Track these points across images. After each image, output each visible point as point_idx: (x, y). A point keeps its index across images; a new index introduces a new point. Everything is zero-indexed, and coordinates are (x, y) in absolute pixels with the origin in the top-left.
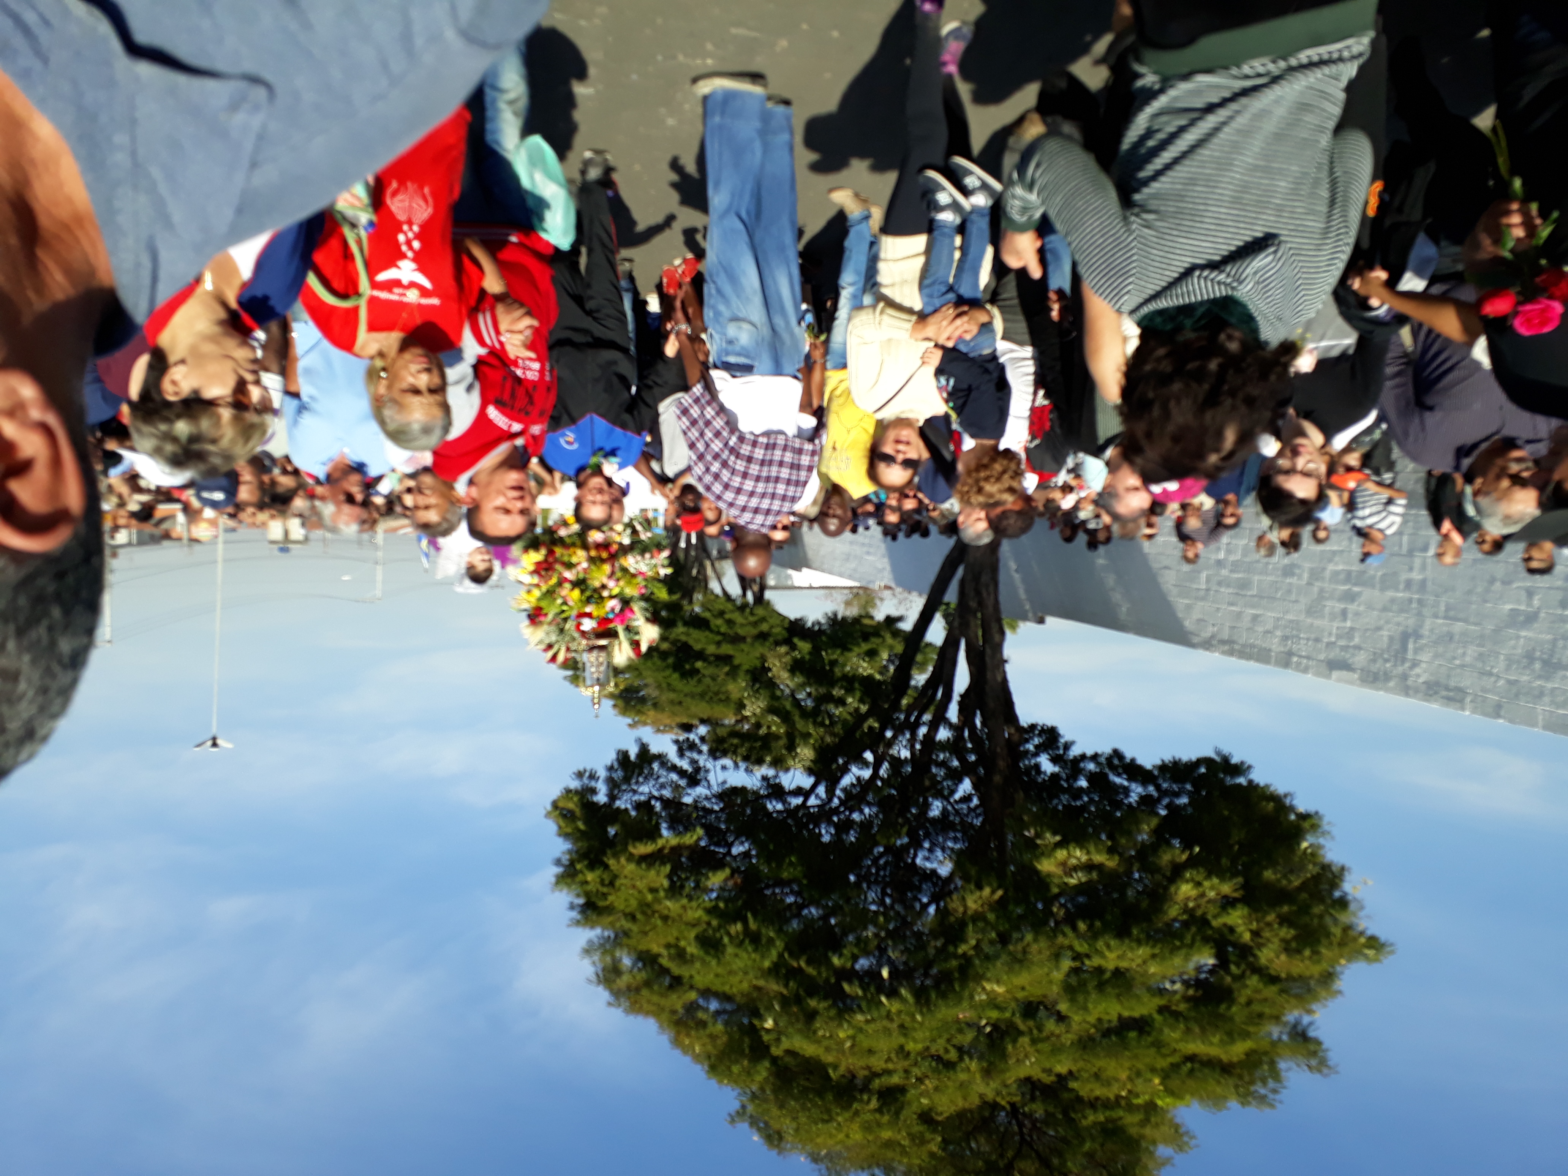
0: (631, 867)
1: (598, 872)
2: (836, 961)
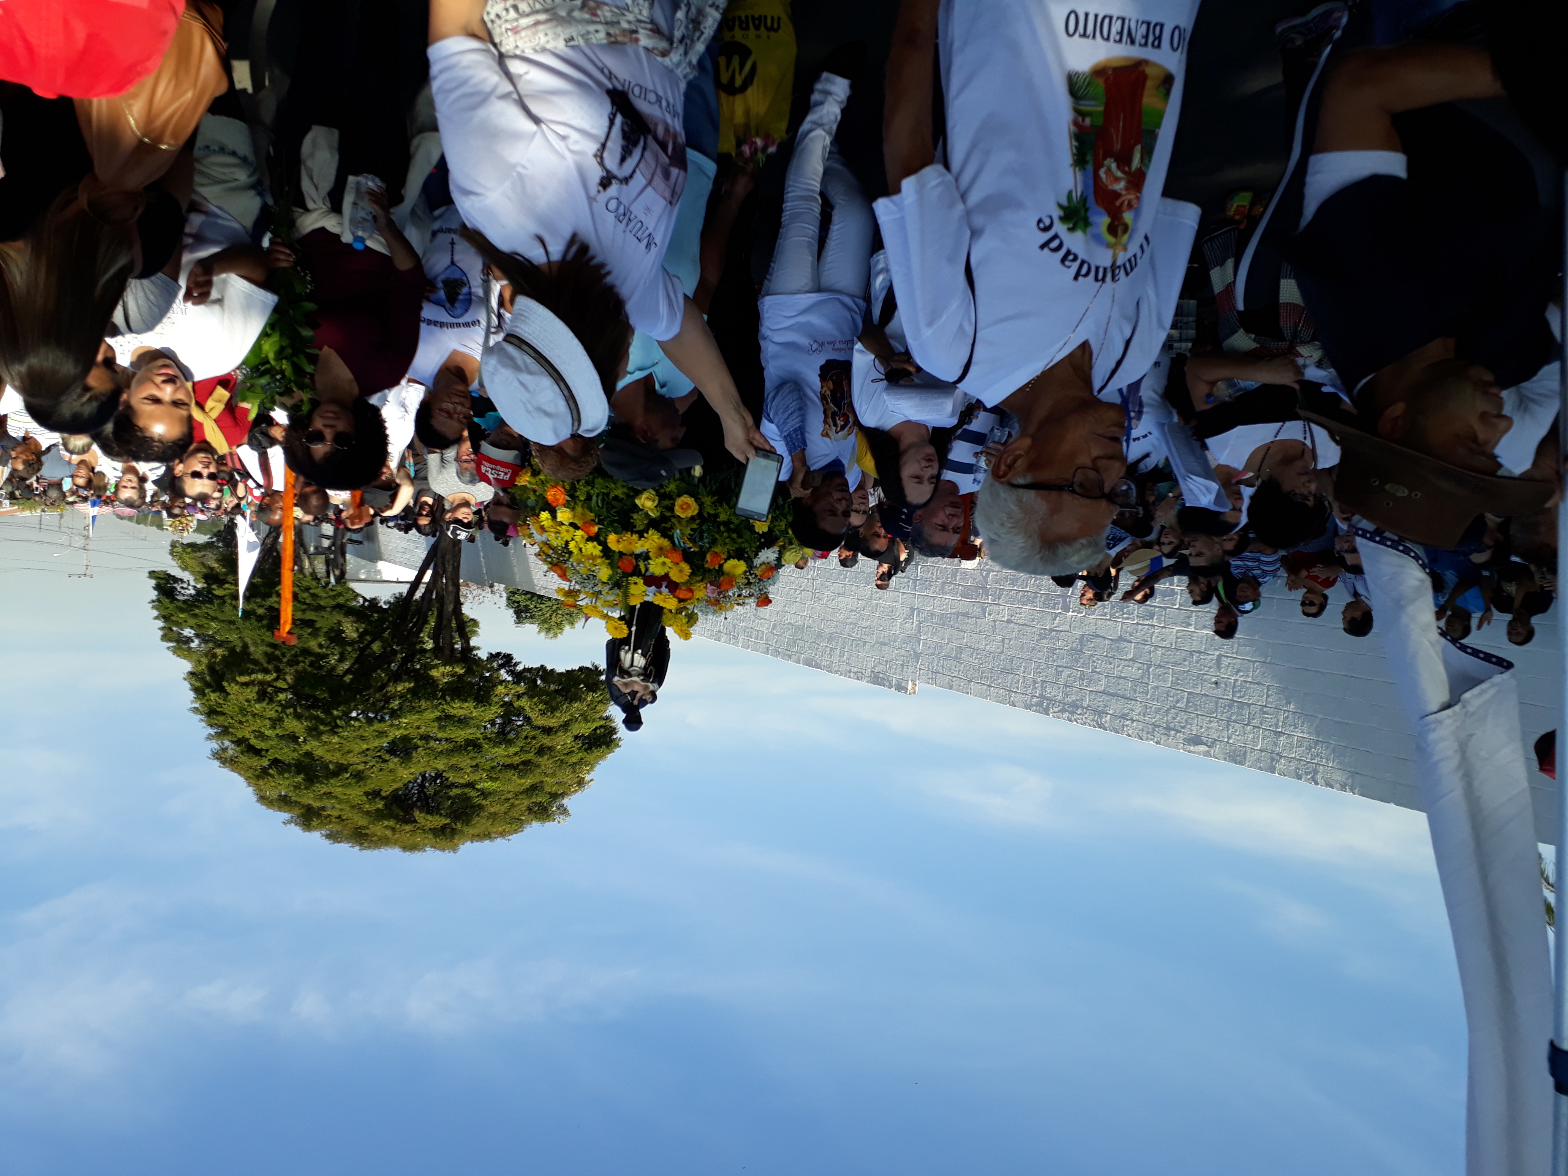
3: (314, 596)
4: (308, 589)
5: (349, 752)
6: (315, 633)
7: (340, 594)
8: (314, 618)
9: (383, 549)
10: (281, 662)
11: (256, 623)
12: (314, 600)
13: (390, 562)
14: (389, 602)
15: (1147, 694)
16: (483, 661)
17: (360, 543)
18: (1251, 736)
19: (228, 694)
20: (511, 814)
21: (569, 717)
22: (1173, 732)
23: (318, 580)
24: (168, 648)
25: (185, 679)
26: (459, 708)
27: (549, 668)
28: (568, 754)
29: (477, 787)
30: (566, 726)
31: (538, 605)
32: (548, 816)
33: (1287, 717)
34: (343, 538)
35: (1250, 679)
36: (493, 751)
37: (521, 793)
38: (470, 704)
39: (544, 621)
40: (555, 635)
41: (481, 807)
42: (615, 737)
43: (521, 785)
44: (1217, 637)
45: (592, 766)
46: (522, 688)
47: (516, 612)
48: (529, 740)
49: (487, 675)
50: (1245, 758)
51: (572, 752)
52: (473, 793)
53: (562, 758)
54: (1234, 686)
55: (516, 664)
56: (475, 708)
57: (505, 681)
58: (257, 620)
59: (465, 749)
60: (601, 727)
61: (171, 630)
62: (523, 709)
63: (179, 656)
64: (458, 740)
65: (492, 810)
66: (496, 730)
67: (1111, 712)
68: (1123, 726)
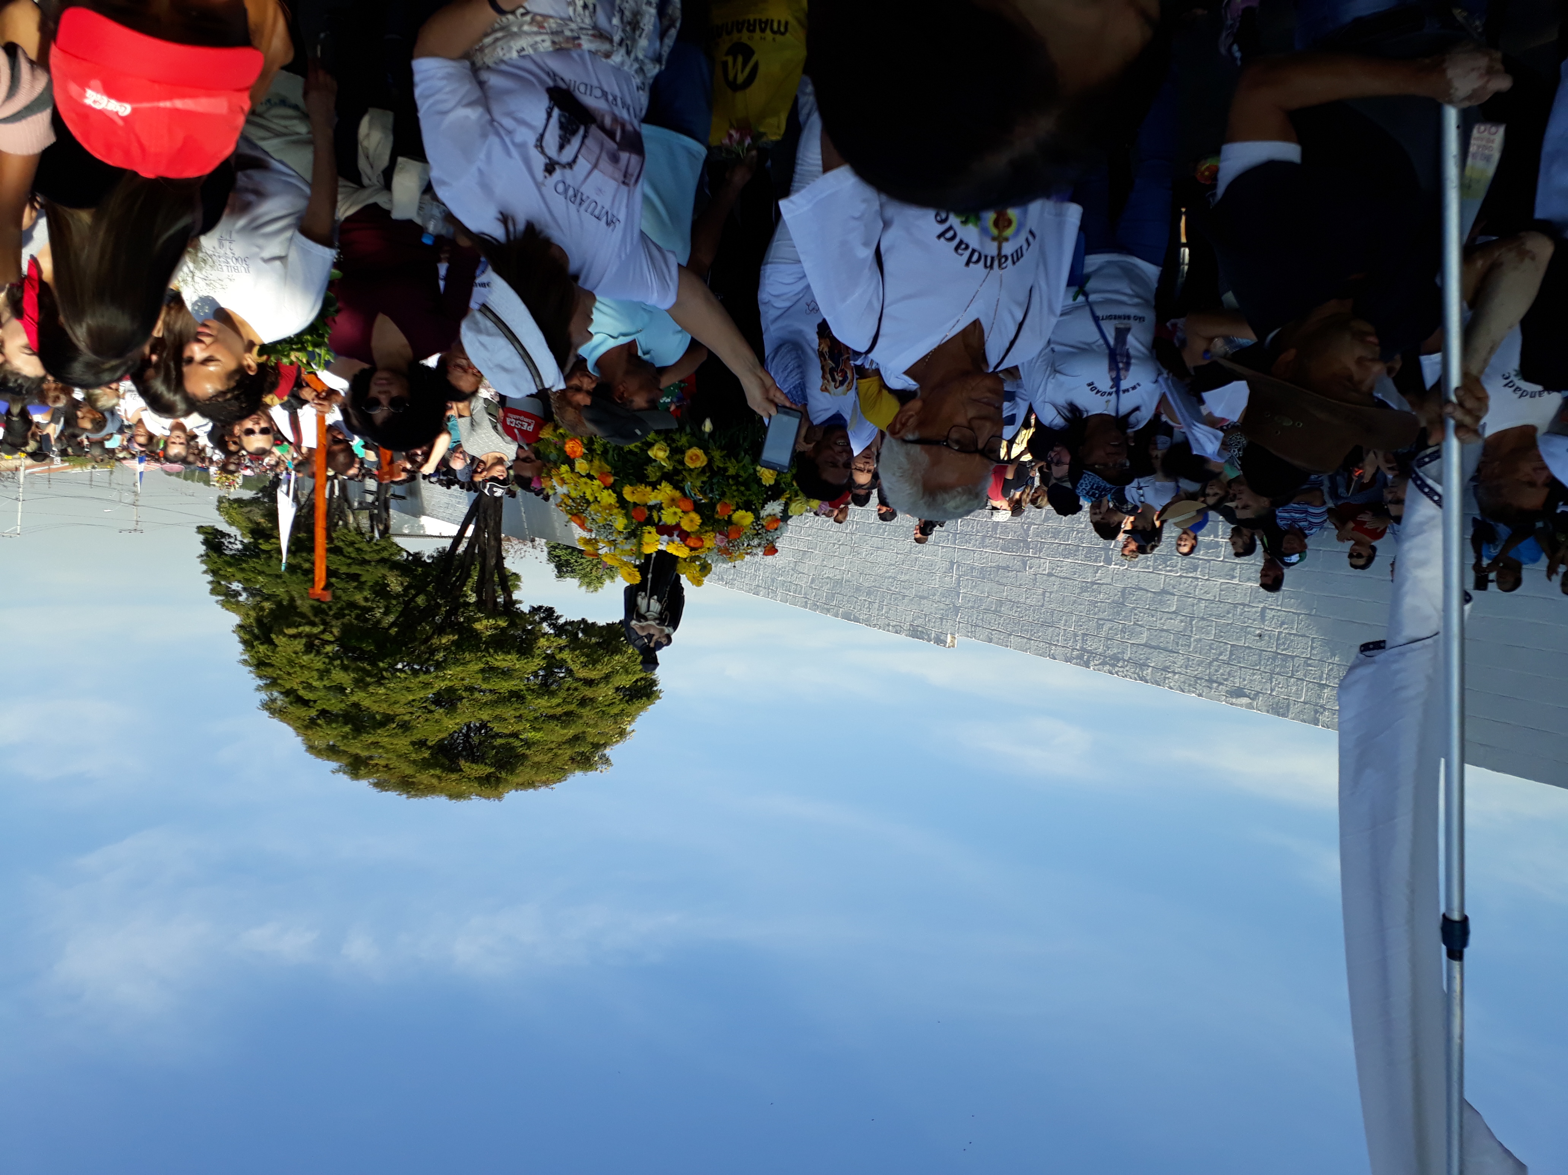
0: (284, 639)
1: (266, 646)
2: (381, 664)
3: (359, 550)
4: (352, 543)
5: (395, 703)
6: (360, 587)
7: (384, 549)
8: (360, 572)
9: (425, 503)
10: (327, 615)
11: (302, 577)
12: (359, 555)
13: (432, 517)
14: (433, 557)
15: (1189, 646)
16: (525, 614)
17: (403, 498)
18: (1294, 688)
19: (276, 646)
20: (554, 763)
21: (610, 670)
22: (1215, 685)
23: (362, 534)
24: (217, 602)
25: (234, 632)
26: (502, 661)
27: (590, 621)
28: (609, 705)
29: (521, 737)
30: (607, 678)
31: (579, 560)
32: (591, 765)
33: (1332, 669)
34: (386, 493)
35: (1294, 632)
36: (537, 702)
37: (564, 743)
38: (513, 657)
39: (585, 576)
40: (596, 590)
41: (524, 757)
42: (655, 689)
43: (564, 735)
44: (1262, 590)
45: (633, 717)
46: (563, 641)
47: (557, 567)
48: (571, 692)
49: (530, 628)
50: (1288, 711)
51: (613, 703)
52: (517, 743)
53: (604, 709)
54: (1278, 639)
55: (558, 618)
56: (518, 660)
57: (546, 634)
58: (303, 574)
59: (509, 700)
60: (642, 679)
61: (219, 583)
62: (565, 661)
63: (227, 609)
64: (502, 691)
65: (536, 759)
66: (538, 681)
67: (1152, 665)
68: (1165, 678)
